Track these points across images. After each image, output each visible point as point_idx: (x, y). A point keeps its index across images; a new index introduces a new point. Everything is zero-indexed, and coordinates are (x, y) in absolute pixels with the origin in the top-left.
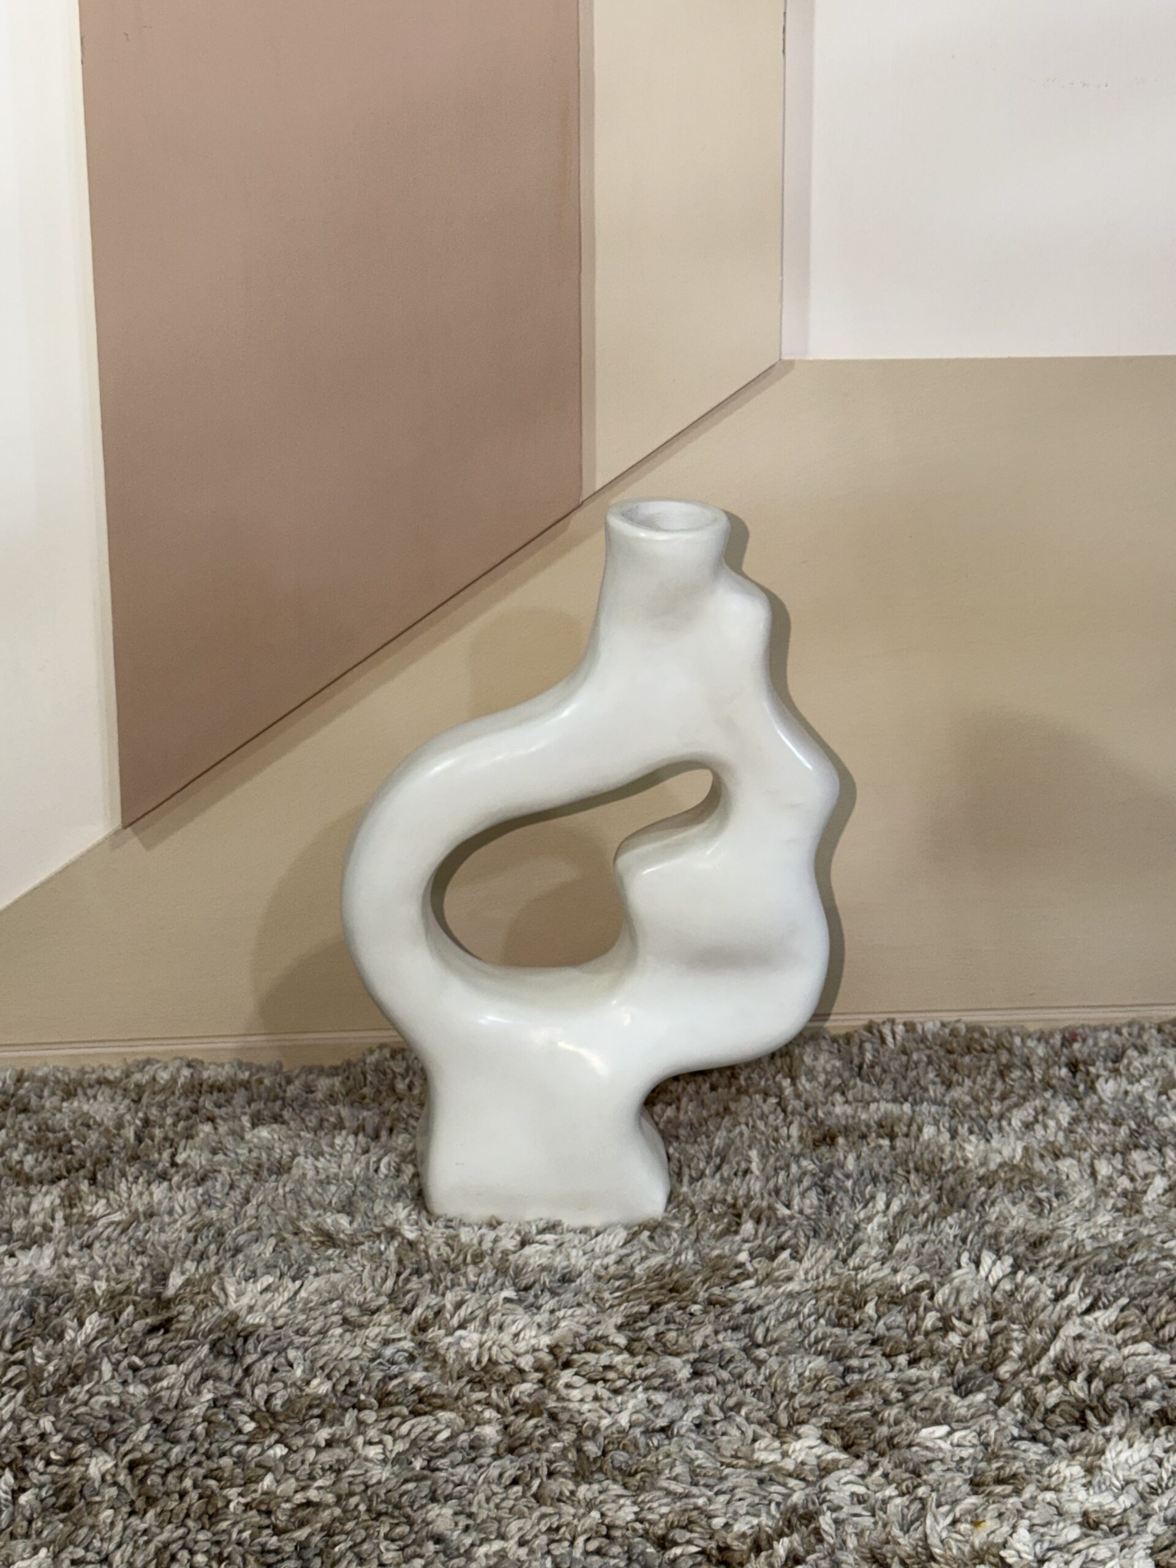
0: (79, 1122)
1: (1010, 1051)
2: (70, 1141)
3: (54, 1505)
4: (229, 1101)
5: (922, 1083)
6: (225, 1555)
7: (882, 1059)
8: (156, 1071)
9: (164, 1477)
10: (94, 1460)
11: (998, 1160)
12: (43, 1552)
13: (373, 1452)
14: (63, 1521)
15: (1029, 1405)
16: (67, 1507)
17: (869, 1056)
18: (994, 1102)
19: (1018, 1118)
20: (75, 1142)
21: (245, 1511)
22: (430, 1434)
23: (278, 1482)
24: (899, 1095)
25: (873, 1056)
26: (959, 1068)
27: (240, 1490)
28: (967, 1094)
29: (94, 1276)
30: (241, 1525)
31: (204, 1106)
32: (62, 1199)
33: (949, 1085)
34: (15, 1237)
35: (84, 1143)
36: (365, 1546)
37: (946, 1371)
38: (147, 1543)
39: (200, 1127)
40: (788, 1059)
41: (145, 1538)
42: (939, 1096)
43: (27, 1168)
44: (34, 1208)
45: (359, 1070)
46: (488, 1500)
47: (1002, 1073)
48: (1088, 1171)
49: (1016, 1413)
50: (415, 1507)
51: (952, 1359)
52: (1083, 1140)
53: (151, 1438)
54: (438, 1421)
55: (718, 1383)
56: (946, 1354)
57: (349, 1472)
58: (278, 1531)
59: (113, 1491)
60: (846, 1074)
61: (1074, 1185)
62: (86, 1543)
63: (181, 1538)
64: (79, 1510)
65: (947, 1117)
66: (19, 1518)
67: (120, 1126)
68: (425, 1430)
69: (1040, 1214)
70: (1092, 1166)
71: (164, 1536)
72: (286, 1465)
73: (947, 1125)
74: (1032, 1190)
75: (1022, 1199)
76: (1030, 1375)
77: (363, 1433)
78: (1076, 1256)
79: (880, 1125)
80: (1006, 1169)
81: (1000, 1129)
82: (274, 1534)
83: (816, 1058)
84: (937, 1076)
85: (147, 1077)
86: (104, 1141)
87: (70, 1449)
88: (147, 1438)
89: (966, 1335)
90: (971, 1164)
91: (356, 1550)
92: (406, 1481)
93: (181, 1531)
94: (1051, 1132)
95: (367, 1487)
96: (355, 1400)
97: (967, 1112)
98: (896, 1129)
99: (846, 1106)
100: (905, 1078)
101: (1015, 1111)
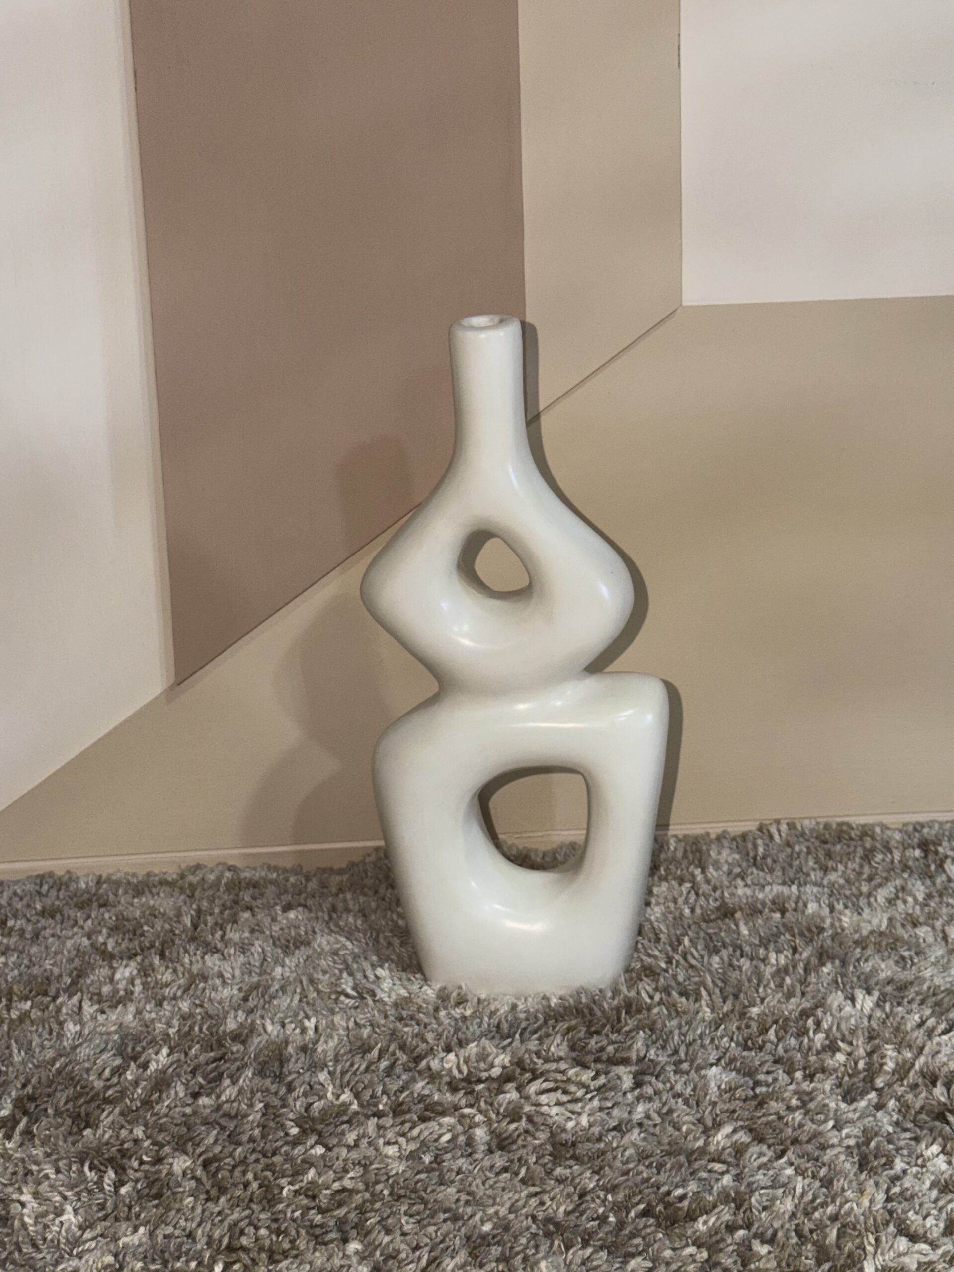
0: (147, 912)
1: (873, 838)
2: (142, 927)
3: (148, 1194)
4: (262, 895)
5: (805, 870)
6: (283, 1229)
7: (771, 851)
8: (204, 874)
9: (231, 1171)
10: (176, 1160)
11: (869, 928)
12: (142, 1230)
13: (391, 1151)
14: (156, 1206)
15: (903, 1110)
16: (159, 1196)
17: (761, 850)
18: (863, 883)
19: (882, 895)
20: (146, 928)
21: (295, 1196)
22: (436, 1137)
23: (320, 1174)
24: (787, 880)
25: (765, 850)
26: (833, 856)
27: (289, 1179)
28: (841, 877)
29: (169, 1025)
30: (294, 1207)
31: (243, 899)
32: (139, 971)
33: (825, 870)
34: (105, 999)
35: (152, 928)
36: (390, 1221)
37: (835, 1084)
38: (221, 1221)
39: (241, 914)
40: (698, 854)
41: (220, 1218)
42: (819, 880)
43: (110, 948)
44: (118, 976)
45: (361, 869)
46: (484, 1183)
47: (868, 856)
48: (941, 935)
49: (892, 1116)
50: (428, 1191)
51: (840, 1075)
52: (935, 911)
53: (220, 1142)
54: (440, 1125)
55: (656, 1093)
56: (835, 1070)
57: (374, 1166)
58: (321, 1211)
59: (193, 1183)
60: (744, 864)
61: (930, 946)
62: (174, 1222)
63: (247, 1217)
64: (168, 1197)
65: (826, 896)
66: (120, 1206)
67: (179, 915)
68: (431, 1134)
69: (904, 968)
70: (943, 931)
71: (235, 1216)
72: (325, 1161)
73: (827, 902)
74: (897, 950)
75: (889, 957)
76: (902, 1085)
77: (384, 1136)
78: (934, 995)
79: (773, 902)
80: (875, 935)
81: (869, 905)
82: (319, 1213)
83: (719, 853)
84: (816, 863)
85: (198, 879)
86: (167, 926)
87: (158, 1151)
88: (216, 1141)
89: (849, 1054)
90: (847, 931)
91: (384, 1223)
92: (419, 1172)
93: (247, 1212)
94: (908, 906)
95: (389, 1177)
96: (375, 1109)
97: (842, 892)
98: (786, 905)
99: (746, 889)
100: (791, 866)
101: (880, 890)
